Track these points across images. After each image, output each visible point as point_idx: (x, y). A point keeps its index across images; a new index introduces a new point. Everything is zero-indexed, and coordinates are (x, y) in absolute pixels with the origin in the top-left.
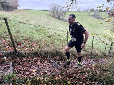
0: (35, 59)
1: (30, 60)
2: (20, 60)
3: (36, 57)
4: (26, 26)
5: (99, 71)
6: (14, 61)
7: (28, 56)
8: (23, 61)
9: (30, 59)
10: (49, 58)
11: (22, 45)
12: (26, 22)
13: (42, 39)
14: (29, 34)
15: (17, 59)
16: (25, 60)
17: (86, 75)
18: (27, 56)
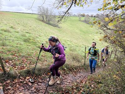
0: (27, 79)
1: (22, 81)
2: (11, 82)
3: (28, 76)
4: (12, 36)
5: (93, 84)
6: (4, 85)
7: (20, 76)
8: (14, 84)
9: (22, 79)
10: (43, 76)
11: (11, 62)
12: (12, 30)
13: (32, 51)
14: (17, 46)
15: (7, 82)
16: (16, 81)
17: (81, 91)
18: (18, 77)
